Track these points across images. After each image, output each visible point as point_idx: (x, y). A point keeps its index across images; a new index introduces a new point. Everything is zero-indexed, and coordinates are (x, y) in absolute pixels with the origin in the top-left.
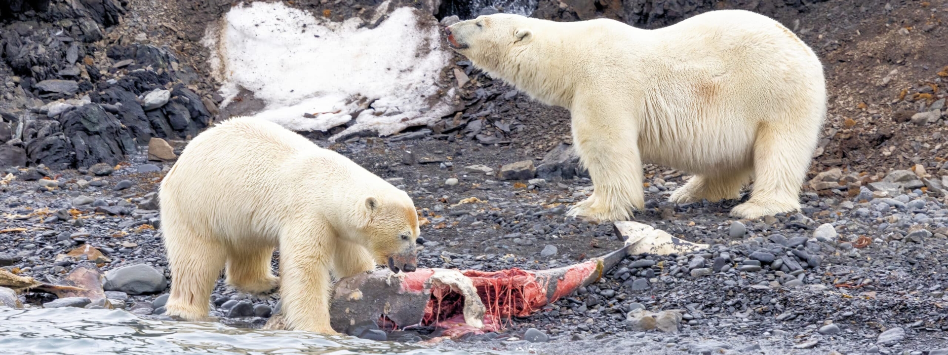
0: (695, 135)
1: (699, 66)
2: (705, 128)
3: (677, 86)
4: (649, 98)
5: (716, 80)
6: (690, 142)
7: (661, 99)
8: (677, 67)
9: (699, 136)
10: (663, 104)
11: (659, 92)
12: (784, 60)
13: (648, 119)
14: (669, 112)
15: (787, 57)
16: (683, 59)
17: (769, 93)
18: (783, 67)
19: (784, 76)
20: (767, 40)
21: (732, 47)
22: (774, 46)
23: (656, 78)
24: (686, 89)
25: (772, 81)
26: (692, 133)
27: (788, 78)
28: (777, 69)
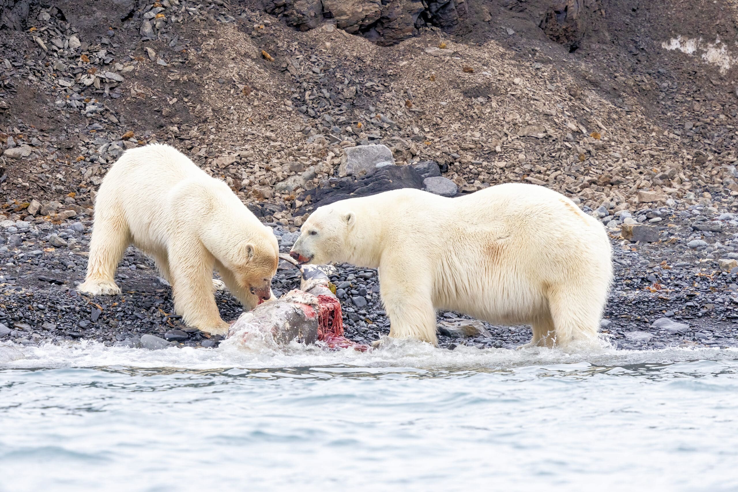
0: (483, 290)
1: (488, 228)
2: (491, 284)
3: (468, 246)
4: (445, 259)
5: (500, 242)
6: (480, 295)
7: (455, 259)
8: (471, 230)
9: (485, 290)
10: (457, 263)
11: (453, 253)
12: (559, 229)
13: (444, 278)
14: (462, 270)
15: (562, 226)
16: (474, 223)
17: (546, 256)
18: (558, 235)
19: (558, 242)
20: (544, 212)
21: (516, 213)
22: (550, 216)
23: (451, 240)
24: (475, 249)
25: (547, 246)
26: (481, 287)
27: (561, 244)
28: (551, 236)
